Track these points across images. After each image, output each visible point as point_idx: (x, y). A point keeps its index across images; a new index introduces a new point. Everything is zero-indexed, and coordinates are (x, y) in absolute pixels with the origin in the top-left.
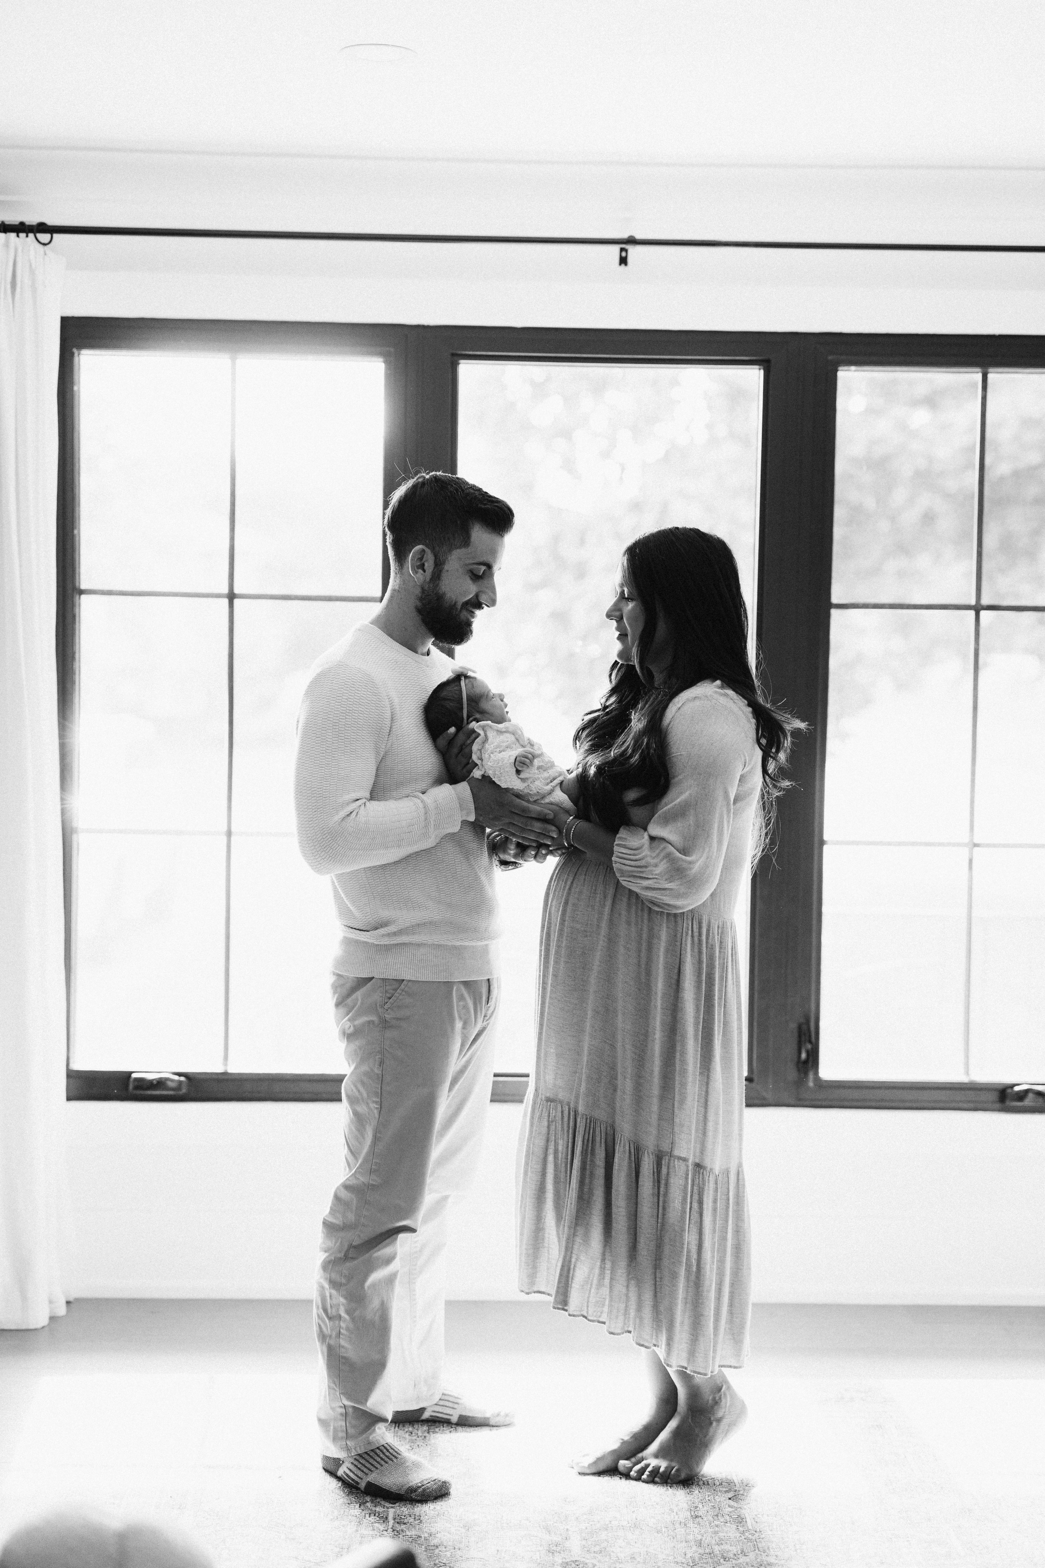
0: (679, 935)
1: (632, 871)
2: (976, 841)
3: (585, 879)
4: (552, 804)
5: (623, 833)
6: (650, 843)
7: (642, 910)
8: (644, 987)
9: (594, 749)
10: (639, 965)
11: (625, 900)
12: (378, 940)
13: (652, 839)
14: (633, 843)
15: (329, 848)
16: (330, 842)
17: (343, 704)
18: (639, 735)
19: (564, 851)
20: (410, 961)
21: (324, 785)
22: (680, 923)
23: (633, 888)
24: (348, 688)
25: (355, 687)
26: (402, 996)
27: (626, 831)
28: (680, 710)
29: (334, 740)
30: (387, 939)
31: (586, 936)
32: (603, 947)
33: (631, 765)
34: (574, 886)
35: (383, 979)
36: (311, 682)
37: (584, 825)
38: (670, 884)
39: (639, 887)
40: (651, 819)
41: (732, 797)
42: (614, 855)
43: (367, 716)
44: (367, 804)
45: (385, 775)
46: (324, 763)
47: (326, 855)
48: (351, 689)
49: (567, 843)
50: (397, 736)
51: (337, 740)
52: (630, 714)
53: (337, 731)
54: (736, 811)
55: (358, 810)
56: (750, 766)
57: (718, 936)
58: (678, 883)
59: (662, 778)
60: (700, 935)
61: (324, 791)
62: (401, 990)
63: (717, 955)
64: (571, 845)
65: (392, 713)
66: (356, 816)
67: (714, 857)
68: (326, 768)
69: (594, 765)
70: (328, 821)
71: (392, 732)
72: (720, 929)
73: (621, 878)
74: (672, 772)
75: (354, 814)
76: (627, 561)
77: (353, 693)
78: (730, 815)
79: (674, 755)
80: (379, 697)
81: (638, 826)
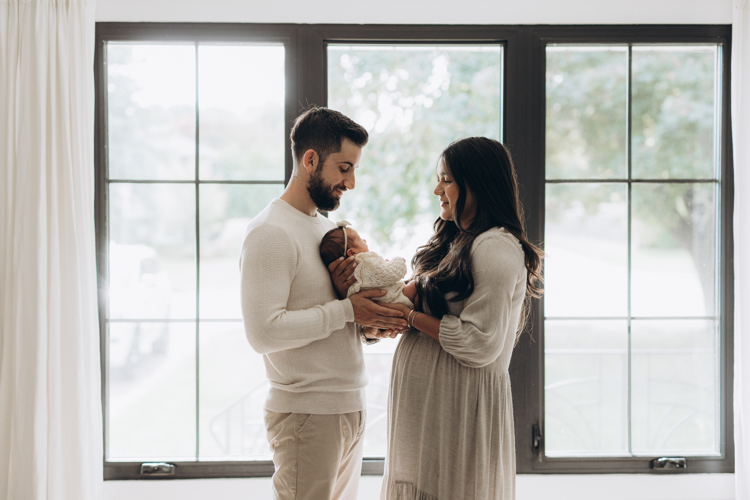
0: (477, 383)
1: (451, 342)
3: (420, 348)
4: (399, 303)
5: (445, 319)
6: (462, 325)
7: (455, 366)
8: (456, 413)
9: (425, 268)
10: (453, 400)
11: (445, 360)
12: (294, 390)
13: (463, 322)
14: (451, 325)
15: (265, 338)
16: (265, 335)
17: (268, 248)
18: (456, 259)
19: (407, 330)
20: (314, 403)
21: (260, 300)
22: (478, 374)
23: (451, 353)
24: (270, 239)
25: (275, 238)
26: (308, 425)
27: (446, 318)
28: (480, 245)
29: (264, 271)
30: (299, 390)
31: (420, 382)
32: (432, 388)
33: (450, 277)
34: (413, 351)
35: (297, 414)
36: (248, 236)
37: (420, 315)
38: (474, 350)
39: (454, 352)
40: (463, 310)
41: (512, 298)
42: (440, 333)
43: (283, 255)
44: (287, 312)
45: (295, 290)
46: (259, 286)
47: (263, 342)
48: (272, 239)
49: (410, 325)
50: (302, 266)
51: (266, 271)
52: (449, 246)
53: (265, 265)
54: (513, 306)
55: (281, 316)
56: (521, 279)
57: (500, 382)
58: (479, 349)
59: (470, 285)
60: (490, 382)
61: (260, 303)
62: (308, 420)
63: (500, 394)
64: (412, 327)
65: (298, 252)
66: (280, 319)
67: (501, 334)
68: (260, 289)
69: (427, 276)
70: (263, 322)
71: (298, 264)
72: (501, 378)
73: (443, 347)
74: (475, 281)
75: (279, 317)
76: (446, 159)
77: (274, 241)
78: (510, 309)
79: (477, 271)
80: (289, 243)
81: (454, 315)
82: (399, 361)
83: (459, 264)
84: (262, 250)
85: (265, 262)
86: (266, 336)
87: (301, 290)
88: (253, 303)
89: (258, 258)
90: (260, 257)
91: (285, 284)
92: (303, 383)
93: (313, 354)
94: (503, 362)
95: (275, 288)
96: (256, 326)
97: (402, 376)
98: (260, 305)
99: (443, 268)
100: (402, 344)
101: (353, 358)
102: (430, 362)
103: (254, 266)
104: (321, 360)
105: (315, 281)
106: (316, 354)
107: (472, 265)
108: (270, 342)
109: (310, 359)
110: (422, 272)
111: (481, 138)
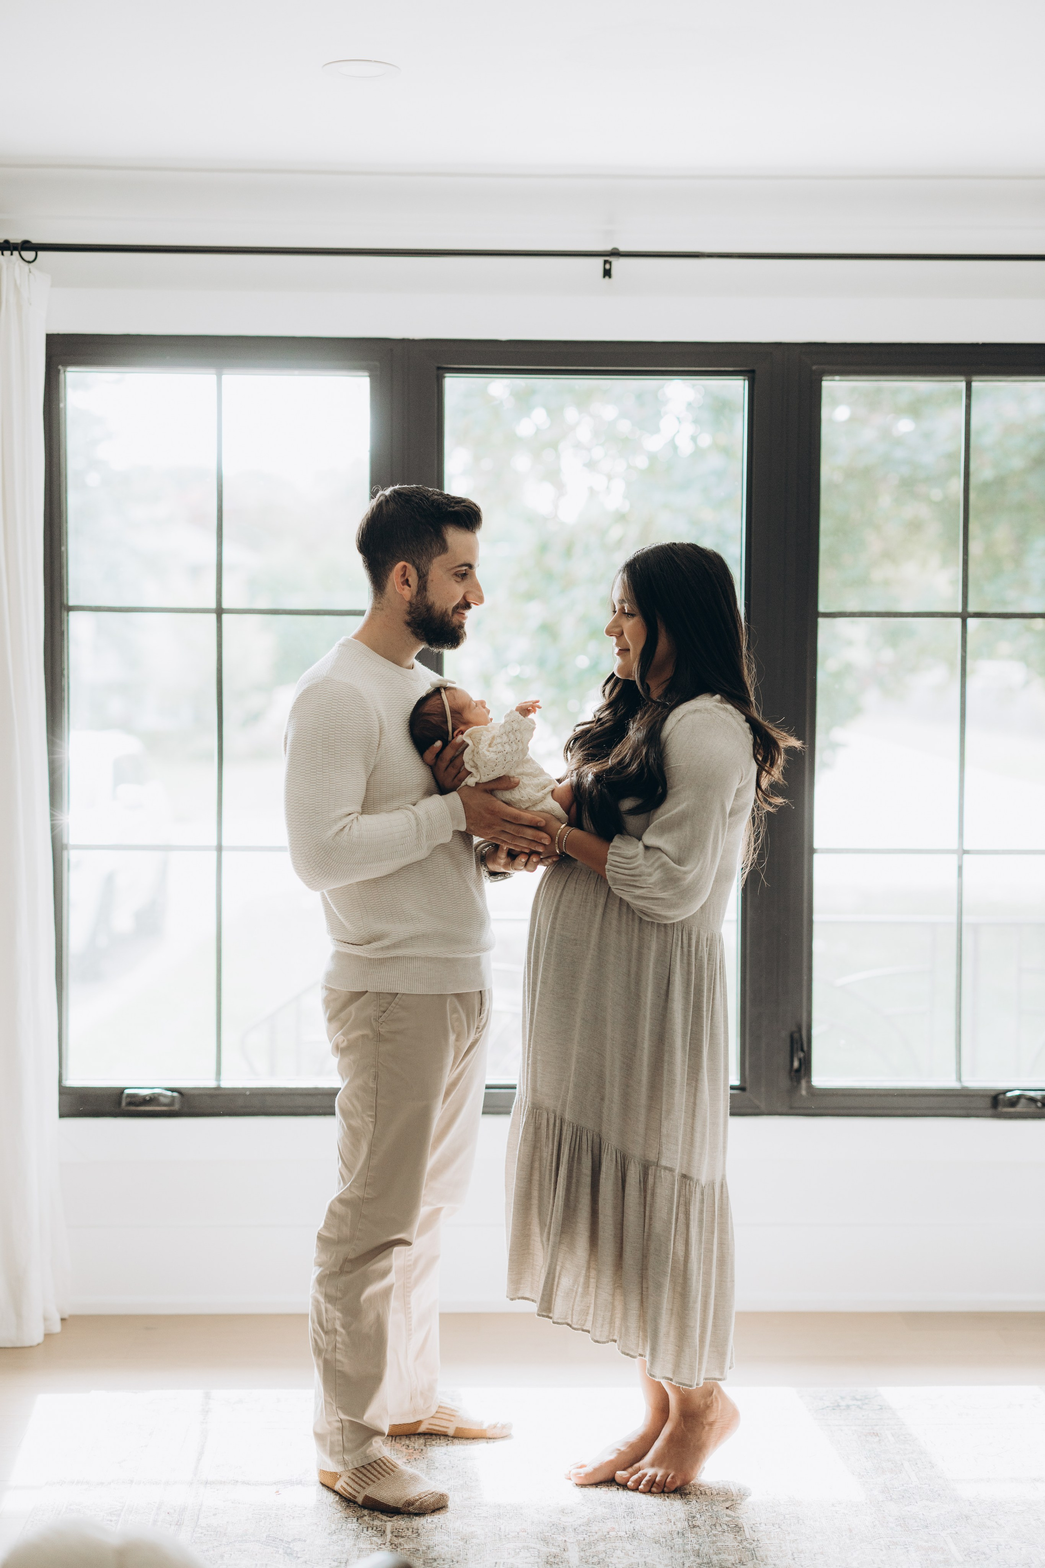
0: (669, 947)
1: (626, 880)
2: (966, 847)
3: (575, 888)
4: (543, 811)
5: (617, 841)
6: (645, 853)
7: (633, 920)
8: (634, 997)
9: (589, 758)
10: (629, 975)
11: (616, 908)
12: (370, 954)
13: (647, 848)
14: (627, 852)
17: (332, 718)
18: (638, 745)
19: (555, 859)
20: (404, 974)
21: (316, 801)
22: (670, 932)
23: (626, 898)
24: (336, 703)
25: (343, 701)
26: (396, 1010)
27: (619, 840)
28: (678, 723)
29: (324, 754)
30: (379, 953)
31: (576, 944)
33: (629, 774)
34: (565, 894)
35: (377, 992)
36: (298, 698)
37: (577, 833)
38: (663, 894)
39: (631, 896)
40: (647, 828)
41: (728, 811)
42: (607, 863)
43: (356, 730)
44: (361, 818)
45: (375, 789)
46: (315, 779)
47: (321, 870)
48: (339, 703)
49: (560, 851)
51: (327, 754)
52: (628, 723)
53: (327, 745)
54: (730, 824)
55: (351, 824)
56: (746, 781)
57: (707, 947)
58: (671, 892)
59: (660, 788)
60: (689, 946)
61: (316, 806)
62: (395, 1003)
63: (706, 967)
64: (562, 852)
66: (349, 830)
67: (707, 869)
68: (318, 783)
69: (591, 773)
70: (322, 837)
71: (380, 746)
72: (709, 941)
73: (612, 886)
74: (670, 782)
75: (347, 828)
76: (627, 577)
77: (342, 707)
78: (726, 828)
79: (673, 766)
80: (367, 711)
81: (632, 836)
83: (645, 753)
84: (322, 720)
85: (327, 739)
87: (384, 789)
89: (316, 733)
90: (319, 732)
92: (386, 942)
93: (402, 891)
94: (714, 914)
96: (309, 844)
97: (547, 933)
98: (317, 809)
99: (618, 759)
100: (547, 881)
102: (591, 913)
107: (665, 754)
109: (398, 898)
110: (583, 765)
111: (688, 545)
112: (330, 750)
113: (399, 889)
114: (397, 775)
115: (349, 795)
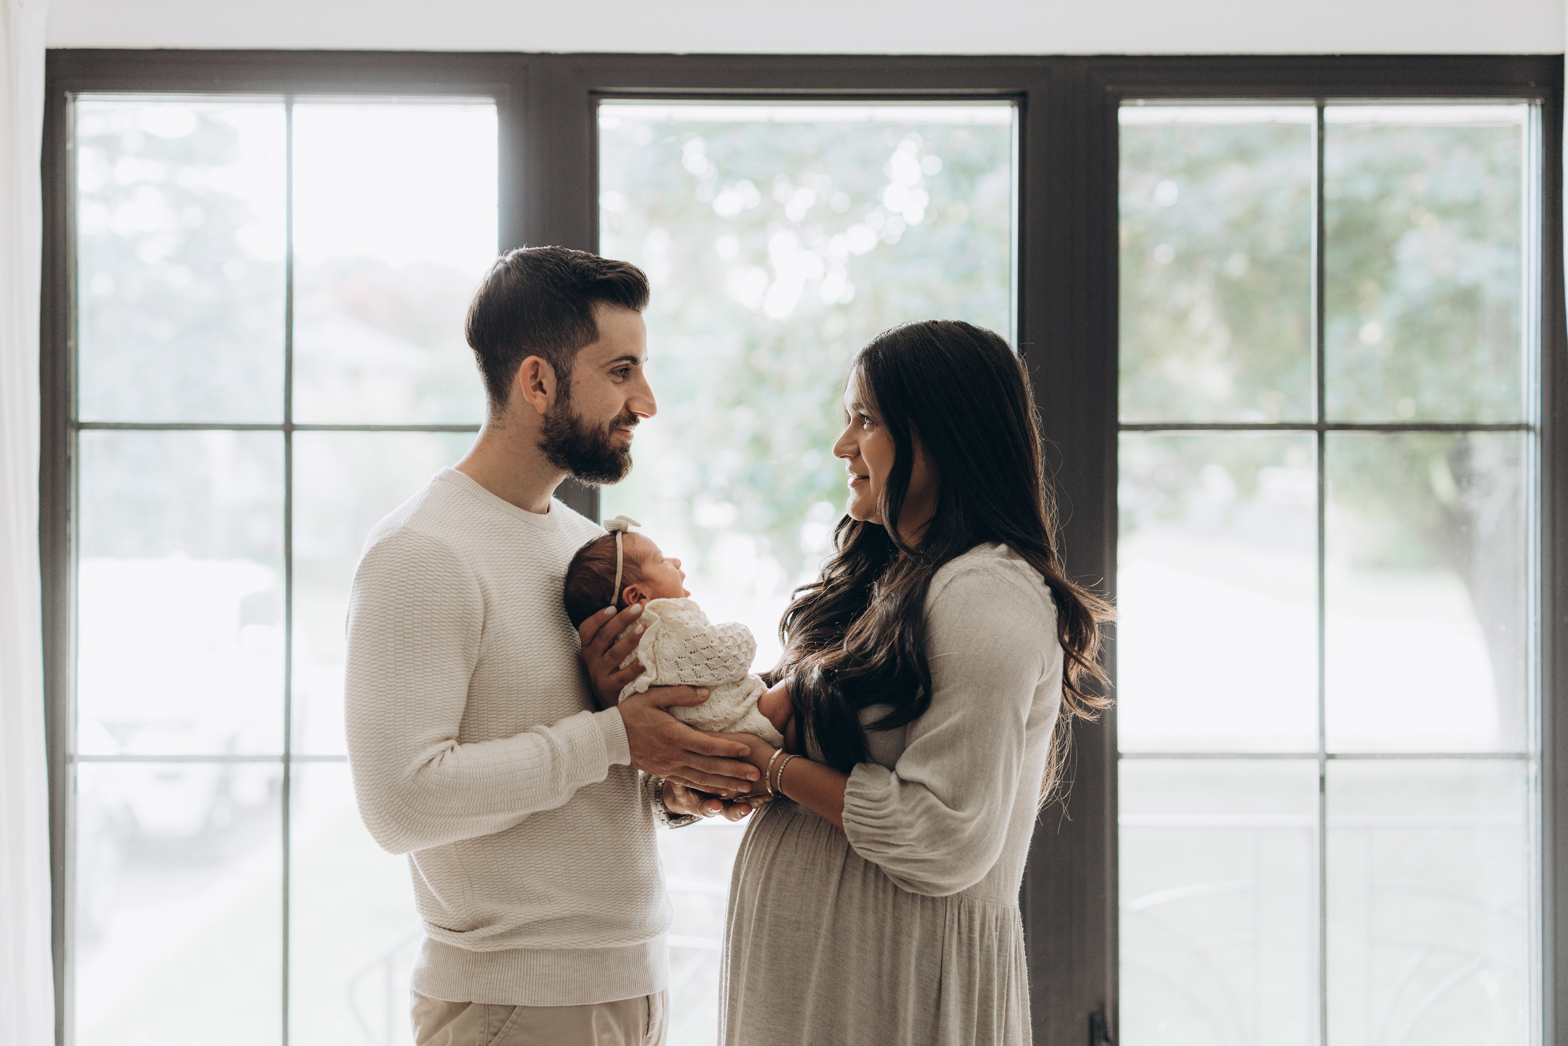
0: (939, 932)
1: (874, 835)
3: (797, 844)
4: (746, 732)
5: (858, 774)
6: (901, 791)
7: (885, 891)
9: (813, 644)
10: (879, 976)
11: (859, 874)
12: (476, 946)
13: (903, 782)
14: (873, 791)
15: (402, 816)
16: (402, 806)
17: (408, 591)
18: (887, 621)
19: (767, 800)
20: (525, 977)
21: (387, 719)
22: (941, 911)
23: (874, 859)
24: (414, 567)
25: (425, 565)
26: (512, 1032)
27: (862, 772)
28: (947, 590)
29: (397, 647)
30: (489, 945)
31: (798, 930)
32: (826, 947)
33: (872, 667)
34: (781, 852)
35: (484, 1005)
36: (364, 560)
37: (797, 763)
38: (931, 854)
39: (882, 858)
40: (903, 752)
41: (1025, 721)
42: (844, 809)
43: (446, 608)
44: (457, 748)
45: (480, 695)
46: (384, 685)
47: (398, 825)
48: (420, 568)
49: (772, 789)
50: (497, 636)
51: (402, 647)
52: (871, 589)
53: (401, 633)
54: (1028, 741)
55: (441, 757)
56: (1049, 674)
57: (996, 931)
58: (943, 851)
59: (921, 689)
60: (971, 930)
61: (387, 727)
62: (511, 1021)
63: (996, 961)
64: (776, 792)
65: (485, 600)
66: (439, 766)
67: (998, 813)
68: (388, 692)
69: (817, 665)
70: (397, 775)
71: (486, 630)
72: (999, 921)
73: (852, 844)
74: (935, 679)
75: (435, 762)
76: (866, 370)
77: (424, 573)
78: (1022, 748)
79: (938, 656)
80: (463, 579)
81: (881, 764)
82: (746, 874)
83: (896, 636)
84: (394, 595)
85: (401, 624)
86: (405, 810)
87: (494, 695)
88: (371, 727)
89: (385, 615)
90: (389, 612)
91: (451, 678)
92: (497, 929)
93: (522, 858)
94: (1006, 879)
95: (427, 689)
96: (379, 786)
97: (754, 913)
98: (387, 732)
99: (856, 645)
100: (755, 832)
101: (626, 865)
102: (821, 881)
103: (373, 635)
104: (543, 872)
105: (529, 673)
106: (532, 858)
107: (927, 638)
108: (416, 824)
109: (516, 868)
110: (805, 655)
111: (955, 323)
112: (406, 640)
113: (519, 855)
114: (513, 674)
115: (436, 709)
